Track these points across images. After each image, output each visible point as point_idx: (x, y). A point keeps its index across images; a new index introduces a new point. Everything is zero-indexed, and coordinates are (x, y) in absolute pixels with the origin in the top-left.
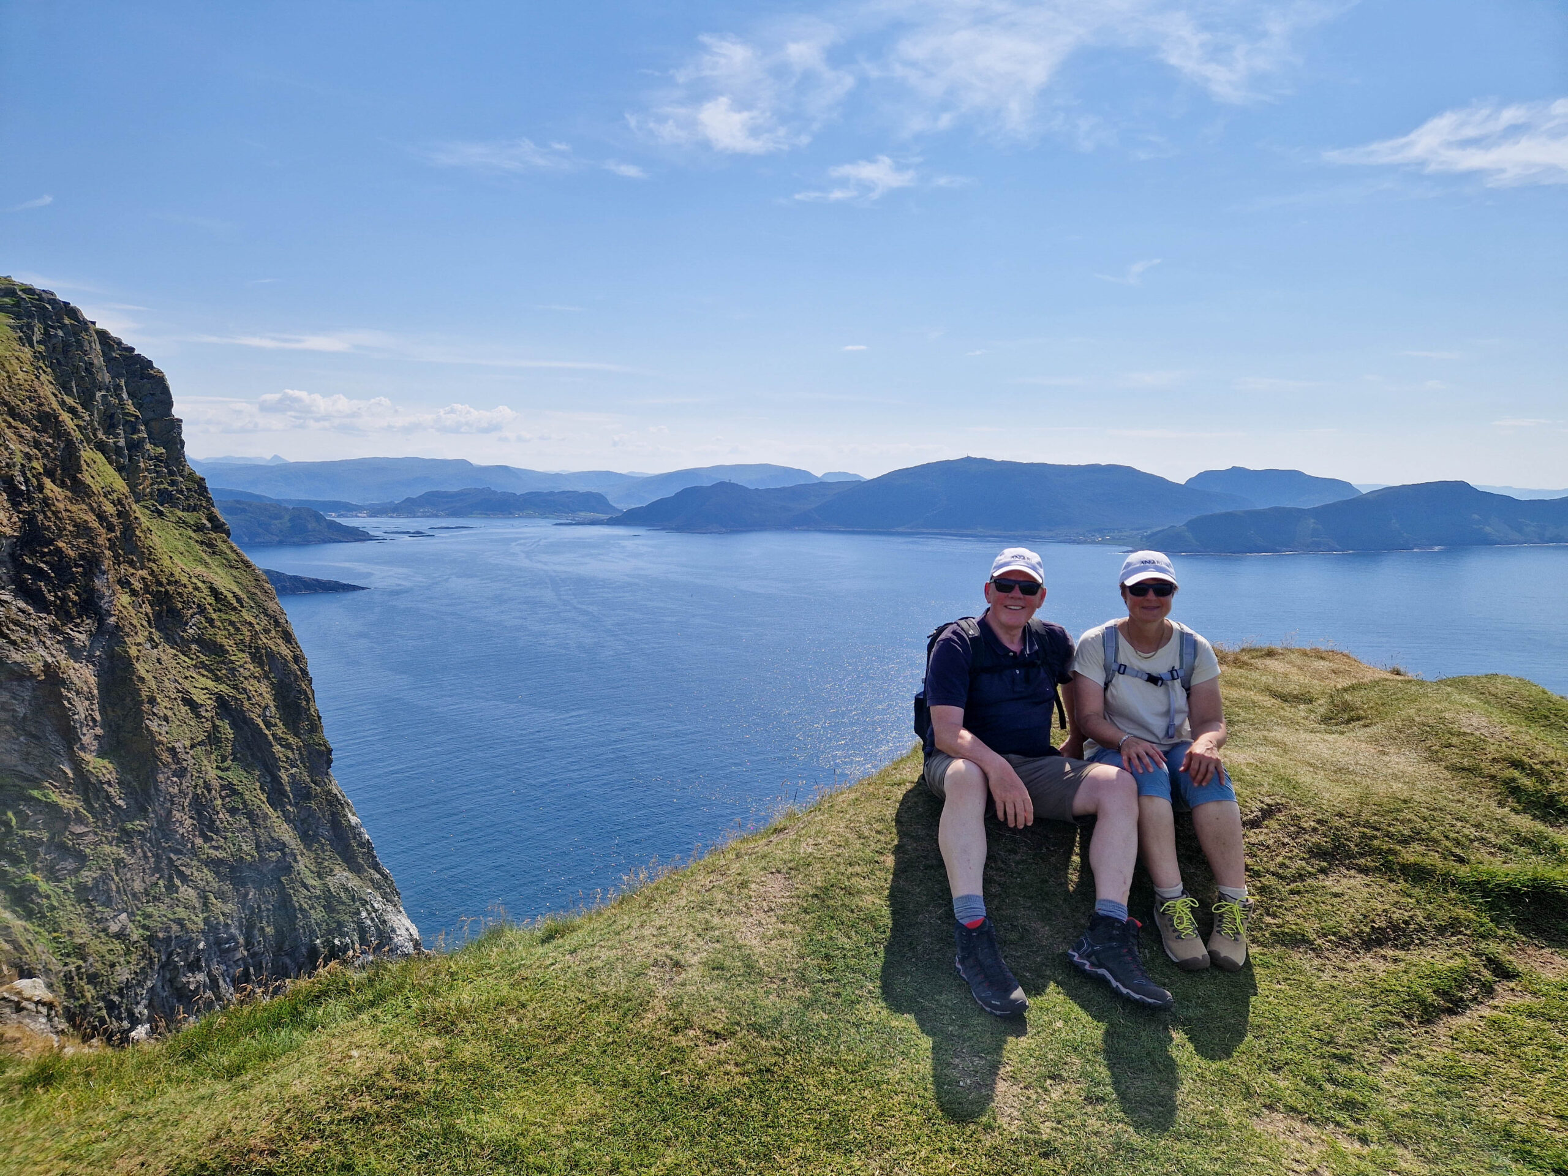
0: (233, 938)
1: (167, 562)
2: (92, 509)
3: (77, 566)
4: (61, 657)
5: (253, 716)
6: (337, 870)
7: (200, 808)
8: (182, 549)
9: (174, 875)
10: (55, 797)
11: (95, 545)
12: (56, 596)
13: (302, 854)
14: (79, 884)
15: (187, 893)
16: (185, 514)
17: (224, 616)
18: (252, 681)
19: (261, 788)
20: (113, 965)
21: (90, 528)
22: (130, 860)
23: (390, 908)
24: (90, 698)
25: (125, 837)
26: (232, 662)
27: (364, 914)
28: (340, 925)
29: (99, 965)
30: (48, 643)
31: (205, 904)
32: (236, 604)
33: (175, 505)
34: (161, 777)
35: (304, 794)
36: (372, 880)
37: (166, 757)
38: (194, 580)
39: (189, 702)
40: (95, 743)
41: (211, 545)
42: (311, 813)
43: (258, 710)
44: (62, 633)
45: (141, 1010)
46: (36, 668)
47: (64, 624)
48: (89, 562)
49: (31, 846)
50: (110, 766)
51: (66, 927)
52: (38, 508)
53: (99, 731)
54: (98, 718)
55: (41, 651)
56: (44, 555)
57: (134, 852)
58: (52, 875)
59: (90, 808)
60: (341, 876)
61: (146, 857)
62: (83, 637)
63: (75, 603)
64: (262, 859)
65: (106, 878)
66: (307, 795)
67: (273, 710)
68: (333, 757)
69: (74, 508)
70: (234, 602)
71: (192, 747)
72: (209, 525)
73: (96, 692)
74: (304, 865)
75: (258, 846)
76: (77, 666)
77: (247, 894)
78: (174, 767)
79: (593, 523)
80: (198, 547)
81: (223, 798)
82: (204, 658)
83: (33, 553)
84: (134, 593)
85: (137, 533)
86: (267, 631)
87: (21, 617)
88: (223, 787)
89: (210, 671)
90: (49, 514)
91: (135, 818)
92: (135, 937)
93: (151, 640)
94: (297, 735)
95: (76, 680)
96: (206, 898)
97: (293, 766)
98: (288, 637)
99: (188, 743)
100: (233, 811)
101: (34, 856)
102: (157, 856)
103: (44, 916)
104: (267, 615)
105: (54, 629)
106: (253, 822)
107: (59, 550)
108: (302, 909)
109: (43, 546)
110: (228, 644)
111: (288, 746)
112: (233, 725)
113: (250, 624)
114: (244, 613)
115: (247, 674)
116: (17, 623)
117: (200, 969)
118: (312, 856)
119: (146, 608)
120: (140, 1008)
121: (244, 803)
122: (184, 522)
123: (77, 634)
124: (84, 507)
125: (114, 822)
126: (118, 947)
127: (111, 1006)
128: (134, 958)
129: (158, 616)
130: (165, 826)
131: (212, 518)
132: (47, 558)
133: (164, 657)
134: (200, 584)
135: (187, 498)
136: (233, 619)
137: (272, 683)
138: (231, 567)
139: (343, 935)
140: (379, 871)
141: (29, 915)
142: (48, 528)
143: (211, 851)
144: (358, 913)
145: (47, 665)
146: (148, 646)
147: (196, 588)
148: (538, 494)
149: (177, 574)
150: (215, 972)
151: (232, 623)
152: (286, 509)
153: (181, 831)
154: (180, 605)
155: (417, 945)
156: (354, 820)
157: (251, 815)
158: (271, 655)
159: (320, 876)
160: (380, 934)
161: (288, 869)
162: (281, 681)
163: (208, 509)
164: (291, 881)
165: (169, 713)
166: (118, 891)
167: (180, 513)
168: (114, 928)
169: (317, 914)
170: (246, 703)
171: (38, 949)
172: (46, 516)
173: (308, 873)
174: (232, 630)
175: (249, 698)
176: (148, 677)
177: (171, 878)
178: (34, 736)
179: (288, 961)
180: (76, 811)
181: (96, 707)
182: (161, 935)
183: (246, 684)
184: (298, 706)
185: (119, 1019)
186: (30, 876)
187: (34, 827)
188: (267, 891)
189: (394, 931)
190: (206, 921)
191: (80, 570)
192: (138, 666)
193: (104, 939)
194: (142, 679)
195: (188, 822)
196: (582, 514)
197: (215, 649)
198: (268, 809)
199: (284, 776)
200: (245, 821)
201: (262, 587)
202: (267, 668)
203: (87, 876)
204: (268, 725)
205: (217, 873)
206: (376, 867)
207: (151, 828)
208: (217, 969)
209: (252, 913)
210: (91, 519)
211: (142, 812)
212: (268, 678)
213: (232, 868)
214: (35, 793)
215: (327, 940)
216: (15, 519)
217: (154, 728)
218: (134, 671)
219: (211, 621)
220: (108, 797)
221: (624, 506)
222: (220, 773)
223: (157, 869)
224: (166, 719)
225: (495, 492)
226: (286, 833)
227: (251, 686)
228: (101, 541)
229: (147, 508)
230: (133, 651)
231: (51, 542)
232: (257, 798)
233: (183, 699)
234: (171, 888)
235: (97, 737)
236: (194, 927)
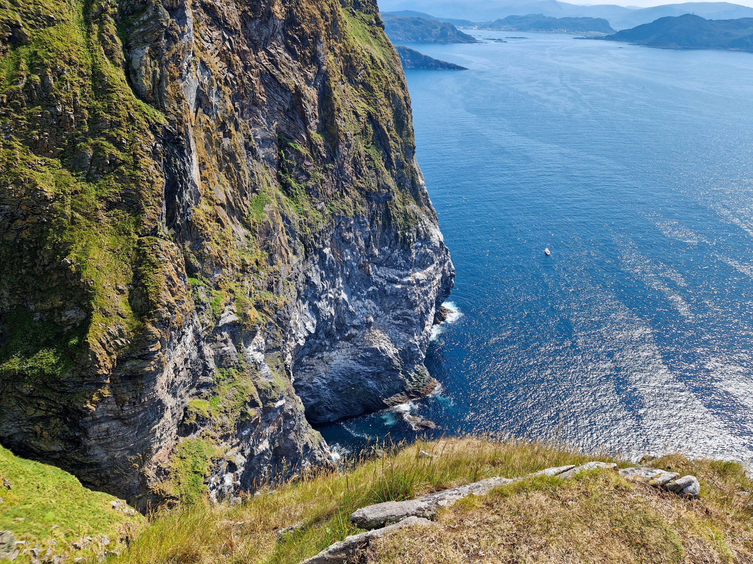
0: (365, 222)
1: (351, 40)
2: (319, 9)
3: (310, 38)
4: (302, 83)
5: (382, 124)
6: (411, 203)
7: (355, 163)
8: (361, 34)
9: (344, 192)
10: (299, 148)
11: (318, 28)
12: (301, 53)
13: (397, 193)
14: (307, 186)
15: (348, 199)
16: (365, 15)
17: (375, 72)
18: (385, 107)
19: (383, 159)
20: (317, 222)
21: (316, 18)
22: (327, 181)
23: (432, 224)
24: (314, 105)
25: (325, 170)
26: (376, 96)
27: (420, 225)
28: (409, 227)
29: (312, 221)
30: (297, 75)
31: (355, 206)
32: (381, 66)
33: (361, 10)
34: (340, 147)
35: (401, 166)
36: (426, 211)
37: (342, 137)
38: (364, 51)
39: (355, 113)
40: (316, 126)
41: (374, 33)
42: (403, 176)
43: (385, 122)
44: (303, 72)
45: (327, 242)
46: (292, 87)
47: (304, 67)
48: (316, 37)
49: (290, 166)
50: (321, 138)
51: (301, 203)
52: (294, 5)
53: (317, 121)
54: (317, 115)
55: (294, 79)
56: (296, 31)
57: (328, 177)
58: (297, 181)
59: (312, 155)
60: (412, 206)
61: (333, 181)
62: (311, 75)
63: (308, 57)
64: (379, 192)
65: (317, 186)
66: (403, 167)
67: (392, 123)
68: (415, 150)
69: (310, 7)
70: (380, 64)
71: (355, 135)
72: (375, 22)
73: (316, 102)
74: (397, 197)
75: (378, 186)
76: (309, 88)
77: (372, 206)
78: (346, 143)
79: (597, 38)
80: (368, 34)
81: (366, 161)
82: (364, 92)
83: (292, 29)
84: (335, 55)
85: (339, 23)
86: (393, 82)
87: (286, 61)
88: (366, 156)
89: (366, 99)
90: (299, 9)
91: (330, 163)
92: (327, 213)
93: (342, 80)
94: (401, 137)
95: (308, 95)
96: (355, 203)
97: (397, 152)
98: (403, 86)
99: (353, 133)
100: (370, 168)
101: (291, 171)
102: (337, 181)
103: (293, 197)
104: (395, 74)
105: (300, 69)
106: (377, 174)
107: (302, 29)
108: (394, 217)
109: (295, 26)
110: (375, 86)
111: (396, 142)
112: (374, 127)
113: (386, 77)
114: (384, 71)
115: (382, 103)
116: (285, 64)
117: (351, 232)
118: (401, 194)
119: (341, 64)
120: (327, 241)
121: (374, 165)
122: (364, 20)
123: (309, 73)
124: (315, 6)
125: (322, 163)
126: (320, 215)
127: (316, 238)
128: (326, 221)
129: (346, 68)
130: (341, 168)
131: (377, 19)
132: (298, 33)
133: (347, 90)
134: (366, 54)
135: (367, 6)
136: (379, 74)
137: (393, 109)
138: (382, 46)
139: (410, 232)
140: (429, 207)
141: (288, 195)
142: (298, 17)
143: (359, 184)
144: (417, 224)
145: (296, 86)
146: (340, 83)
147: (364, 56)
148: (569, 19)
149: (355, 47)
150: (357, 234)
151: (378, 76)
152: (440, 23)
153: (347, 172)
154: (355, 64)
155: (441, 243)
156: (421, 182)
157: (376, 171)
158: (394, 95)
159: (403, 204)
160: (426, 235)
161: (390, 198)
162: (397, 109)
163: (376, 13)
164: (391, 204)
165: (346, 117)
166: (321, 192)
167: (363, 15)
168: (319, 207)
169: (400, 220)
170: (380, 118)
171: (291, 209)
172: (297, 10)
173: (399, 202)
174: (378, 80)
175: (381, 115)
176: (338, 98)
177: (342, 192)
178: (292, 119)
179: (386, 237)
180: (307, 155)
181: (316, 109)
182: (337, 214)
183: (381, 108)
184: (403, 122)
185: (319, 243)
186: (289, 179)
187: (291, 159)
188: (381, 205)
189: (432, 235)
190: (355, 212)
191: (311, 40)
192: (334, 92)
193: (315, 211)
194: (335, 99)
195: (351, 169)
196: (592, 32)
197: (368, 88)
198: (385, 170)
199: (393, 156)
200: (374, 173)
201: (395, 58)
202: (391, 101)
203: (310, 184)
204: (389, 130)
205: (361, 194)
206: (429, 205)
207: (336, 168)
208: (358, 233)
209: (374, 214)
210: (317, 13)
211: (332, 161)
212: (391, 107)
213: (367, 193)
214: (292, 144)
215: (403, 233)
216: (283, 10)
217: (339, 123)
218: (332, 95)
219: (369, 74)
220: (319, 152)
221: (618, 28)
222: (365, 149)
223: (337, 187)
224: (344, 120)
225: (544, 17)
226: (391, 182)
227: (383, 109)
228: (321, 25)
229: (348, 10)
230: (333, 85)
231: (299, 24)
232: (380, 164)
233: (353, 112)
234: (342, 196)
235: (316, 123)
236: (349, 214)
